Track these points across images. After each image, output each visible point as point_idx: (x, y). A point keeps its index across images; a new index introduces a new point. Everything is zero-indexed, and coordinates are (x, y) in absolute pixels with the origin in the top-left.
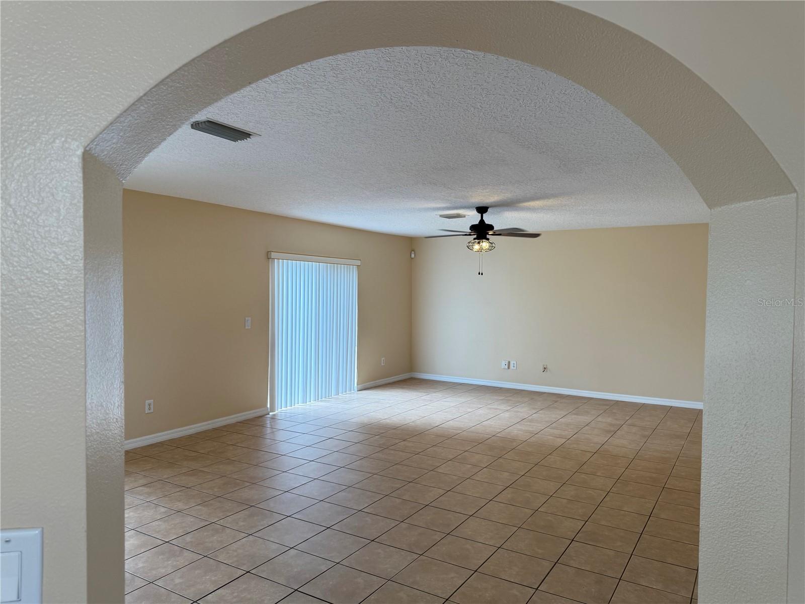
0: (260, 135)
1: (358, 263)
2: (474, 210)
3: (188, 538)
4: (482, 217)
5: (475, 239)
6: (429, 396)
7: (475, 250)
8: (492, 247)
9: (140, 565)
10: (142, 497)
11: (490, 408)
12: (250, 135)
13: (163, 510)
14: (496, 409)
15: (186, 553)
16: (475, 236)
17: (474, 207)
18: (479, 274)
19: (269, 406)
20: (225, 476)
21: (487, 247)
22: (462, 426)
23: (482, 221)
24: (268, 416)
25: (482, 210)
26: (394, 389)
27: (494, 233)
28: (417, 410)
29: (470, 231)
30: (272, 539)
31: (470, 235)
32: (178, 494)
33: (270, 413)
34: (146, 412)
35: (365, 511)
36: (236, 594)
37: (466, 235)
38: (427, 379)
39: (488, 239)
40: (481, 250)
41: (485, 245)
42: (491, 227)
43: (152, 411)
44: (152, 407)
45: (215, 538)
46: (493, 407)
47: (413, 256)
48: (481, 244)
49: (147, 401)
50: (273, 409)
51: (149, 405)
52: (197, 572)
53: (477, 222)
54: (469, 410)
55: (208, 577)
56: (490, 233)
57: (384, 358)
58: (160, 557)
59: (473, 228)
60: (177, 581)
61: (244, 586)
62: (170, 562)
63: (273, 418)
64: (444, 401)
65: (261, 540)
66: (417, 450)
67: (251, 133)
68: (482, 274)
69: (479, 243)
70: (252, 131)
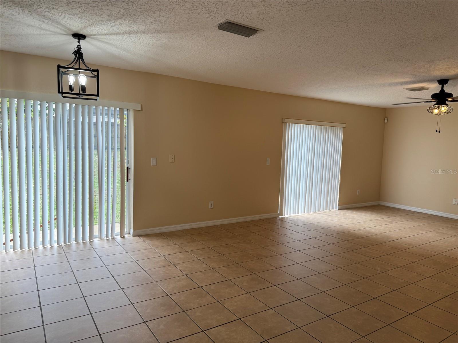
0: (264, 30)
1: (344, 125)
2: (436, 83)
3: (212, 287)
4: (442, 87)
5: (435, 105)
6: (390, 218)
7: (434, 113)
8: (450, 110)
9: (182, 298)
10: (197, 256)
11: (439, 233)
12: (257, 31)
13: (205, 266)
14: (444, 233)
15: (209, 297)
16: (435, 103)
17: (436, 80)
18: (437, 131)
19: (279, 212)
20: (244, 251)
21: (445, 111)
22: (413, 243)
23: (442, 91)
24: (278, 218)
25: (443, 82)
26: (365, 211)
27: (453, 99)
28: (379, 227)
29: (431, 99)
30: (260, 299)
31: (431, 102)
32: (216, 257)
33: (280, 217)
34: (210, 208)
35: (327, 293)
36: (228, 333)
37: (427, 102)
38: (391, 206)
39: (447, 105)
40: (440, 112)
41: (444, 109)
42: (450, 95)
43: (212, 207)
44: (213, 205)
45: (227, 290)
46: (442, 232)
47: (386, 121)
48: (440, 108)
49: (210, 202)
50: (281, 214)
51: (211, 204)
52: (210, 311)
53: (438, 91)
54: (421, 232)
55: (215, 316)
56: (449, 100)
57: (359, 190)
58: (194, 296)
59: (434, 96)
60: (198, 314)
61: (235, 328)
62: (198, 300)
63: (282, 220)
64: (401, 223)
65: (253, 298)
66: (374, 256)
67: (258, 30)
68: (439, 132)
69: (438, 107)
70: (257, 28)
